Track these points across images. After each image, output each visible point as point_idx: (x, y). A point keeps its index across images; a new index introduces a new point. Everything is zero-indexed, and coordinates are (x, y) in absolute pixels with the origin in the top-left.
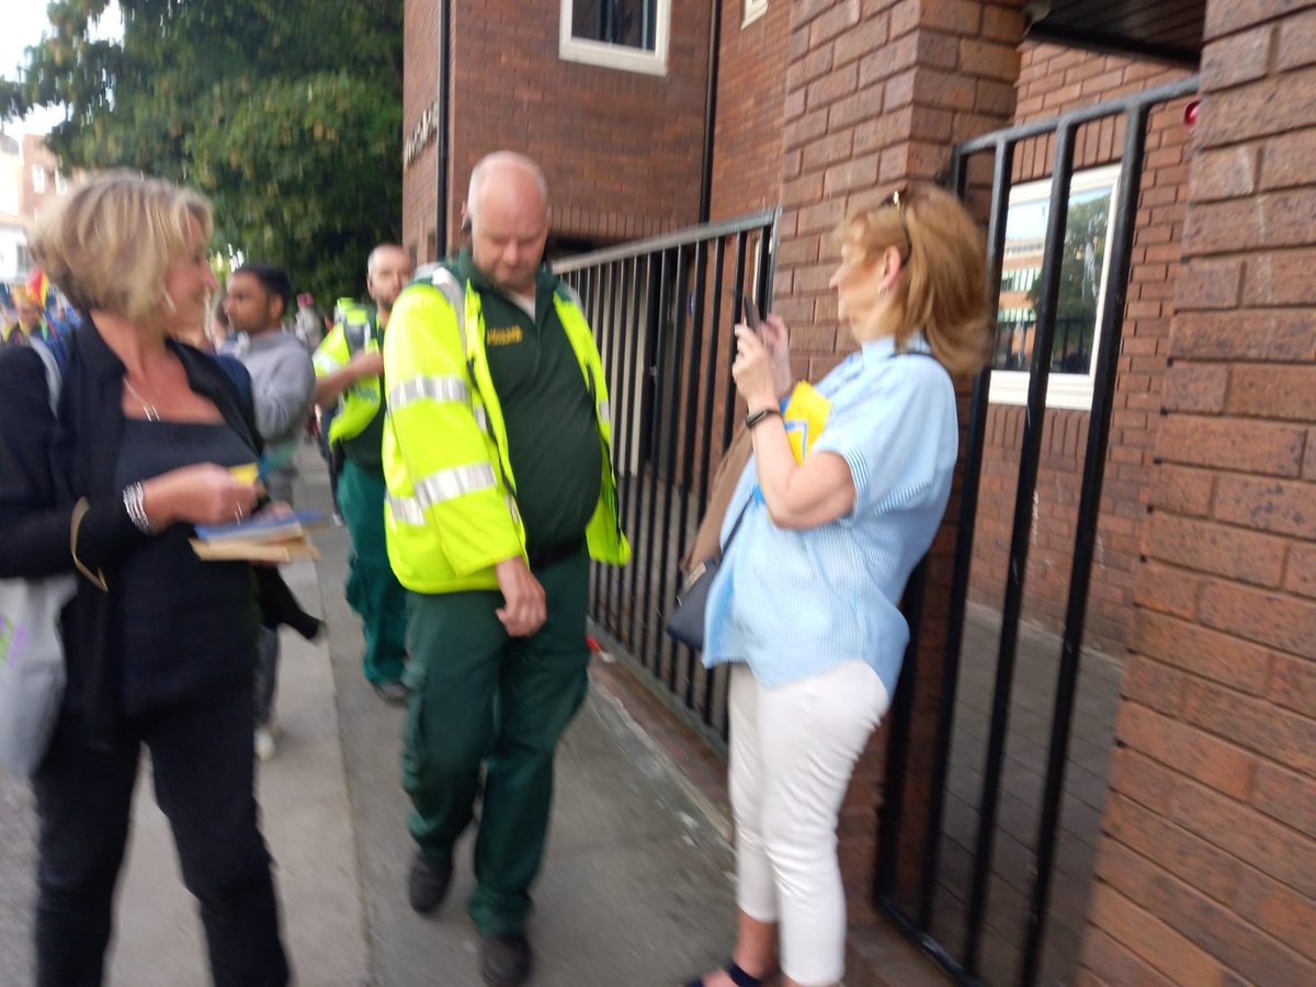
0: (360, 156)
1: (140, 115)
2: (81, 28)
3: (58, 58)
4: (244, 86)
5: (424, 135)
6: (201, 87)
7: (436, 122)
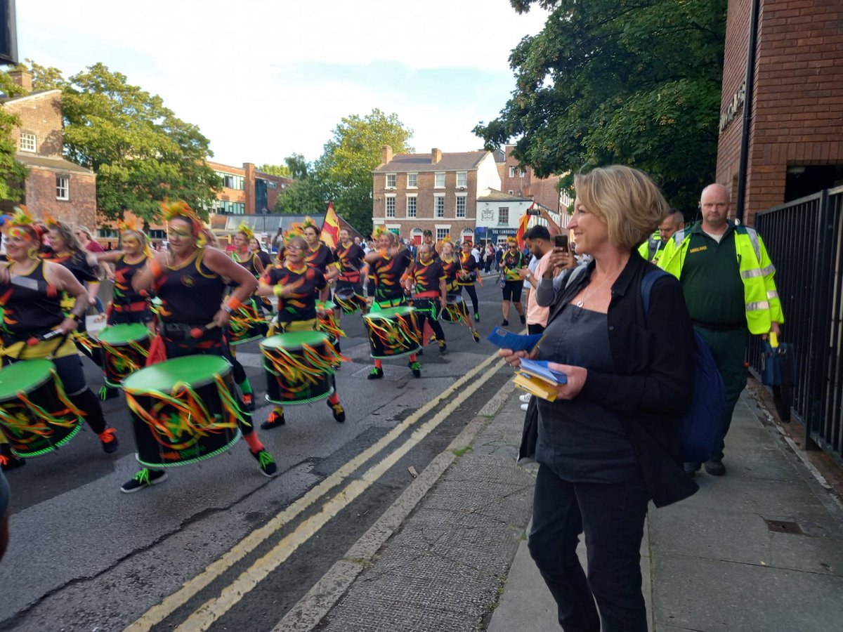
0: (690, 129)
1: (560, 129)
2: (535, 86)
3: (522, 106)
4: (618, 100)
5: (734, 109)
6: (595, 105)
7: (743, 97)
